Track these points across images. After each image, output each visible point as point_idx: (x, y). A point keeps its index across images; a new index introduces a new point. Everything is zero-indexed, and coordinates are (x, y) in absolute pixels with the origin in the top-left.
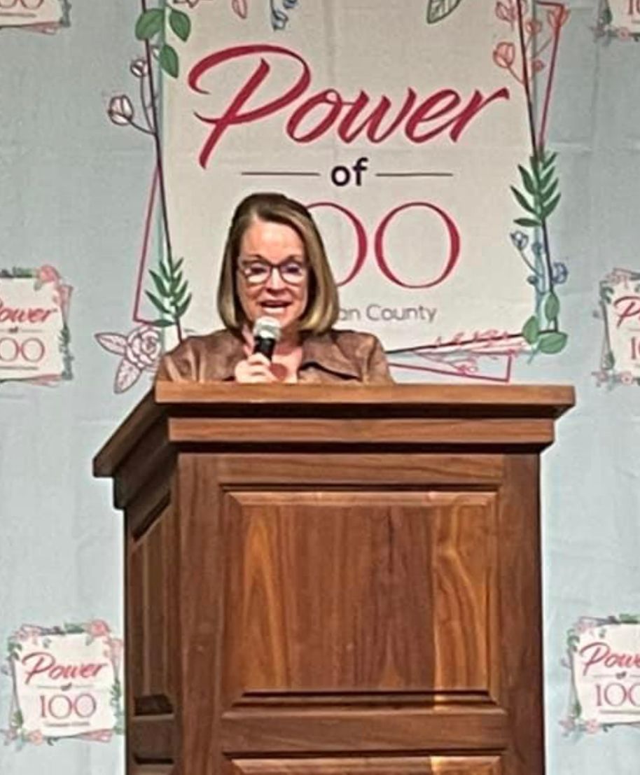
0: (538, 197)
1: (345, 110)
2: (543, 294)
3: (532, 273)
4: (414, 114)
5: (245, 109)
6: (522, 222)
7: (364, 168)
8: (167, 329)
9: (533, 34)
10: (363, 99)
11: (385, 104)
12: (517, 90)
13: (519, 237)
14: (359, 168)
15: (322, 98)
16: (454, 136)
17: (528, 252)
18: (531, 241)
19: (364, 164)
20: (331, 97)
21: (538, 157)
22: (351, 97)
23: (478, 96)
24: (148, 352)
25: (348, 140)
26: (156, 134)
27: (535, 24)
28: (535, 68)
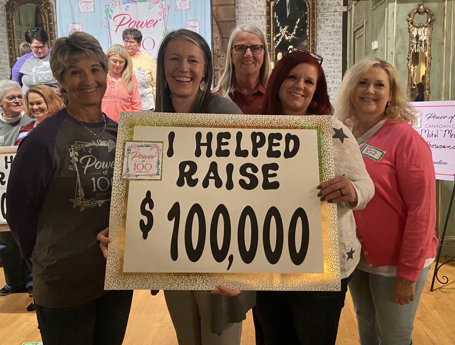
1: (137, 23)
4: (147, 23)
5: (122, 24)
9: (165, 10)
10: (140, 22)
11: (143, 22)
12: (162, 19)
15: (133, 22)
16: (154, 27)
20: (135, 21)
21: (166, 30)
22: (138, 22)
23: (157, 21)
26: (109, 28)
27: (165, 9)
28: (165, 16)
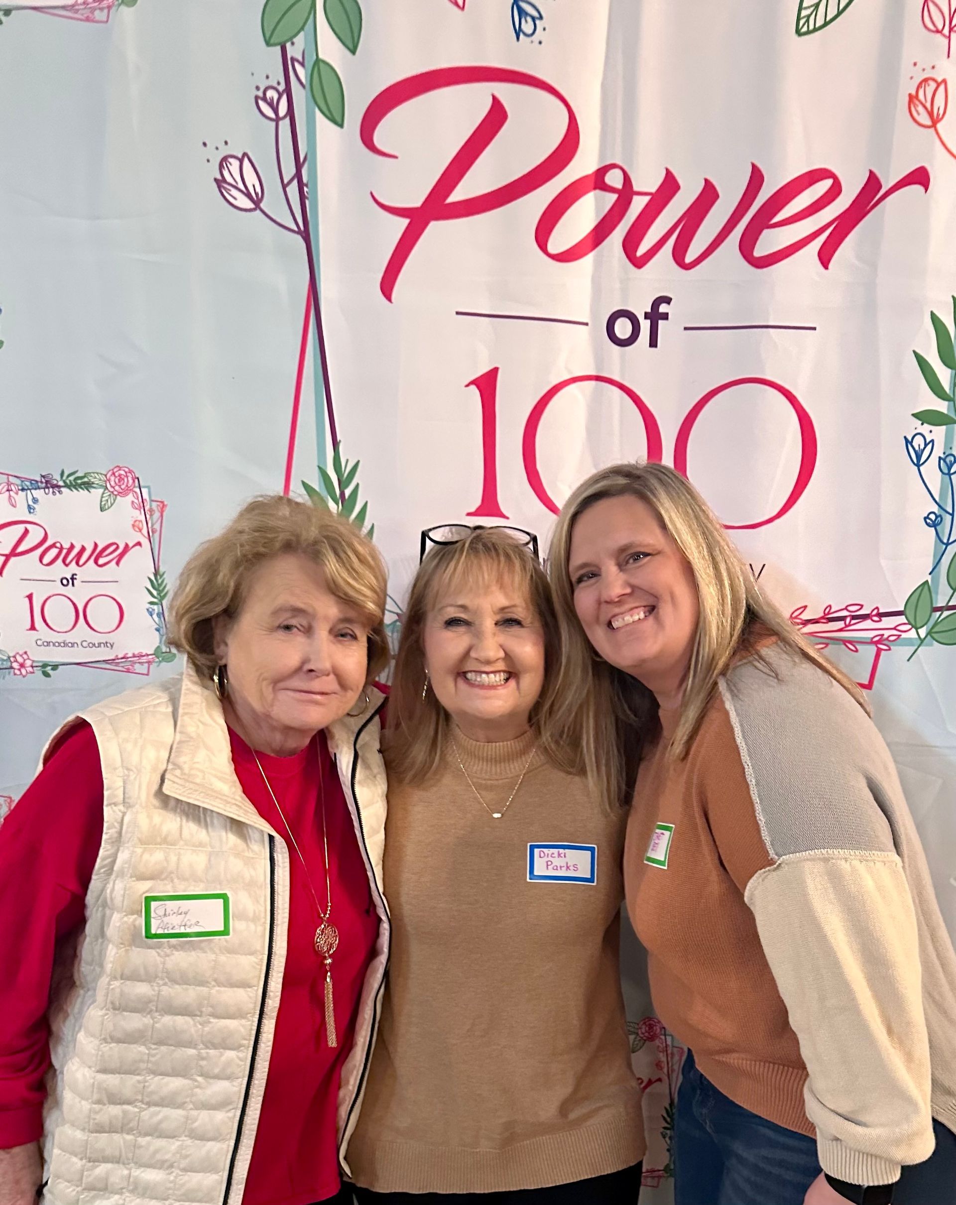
2: (947, 544)
3: (935, 509)
7: (665, 316)
10: (669, 187)
11: (708, 196)
13: (918, 442)
14: (655, 316)
15: (598, 180)
16: (825, 258)
17: (931, 469)
18: (938, 451)
19: (663, 308)
20: (614, 178)
25: (639, 263)
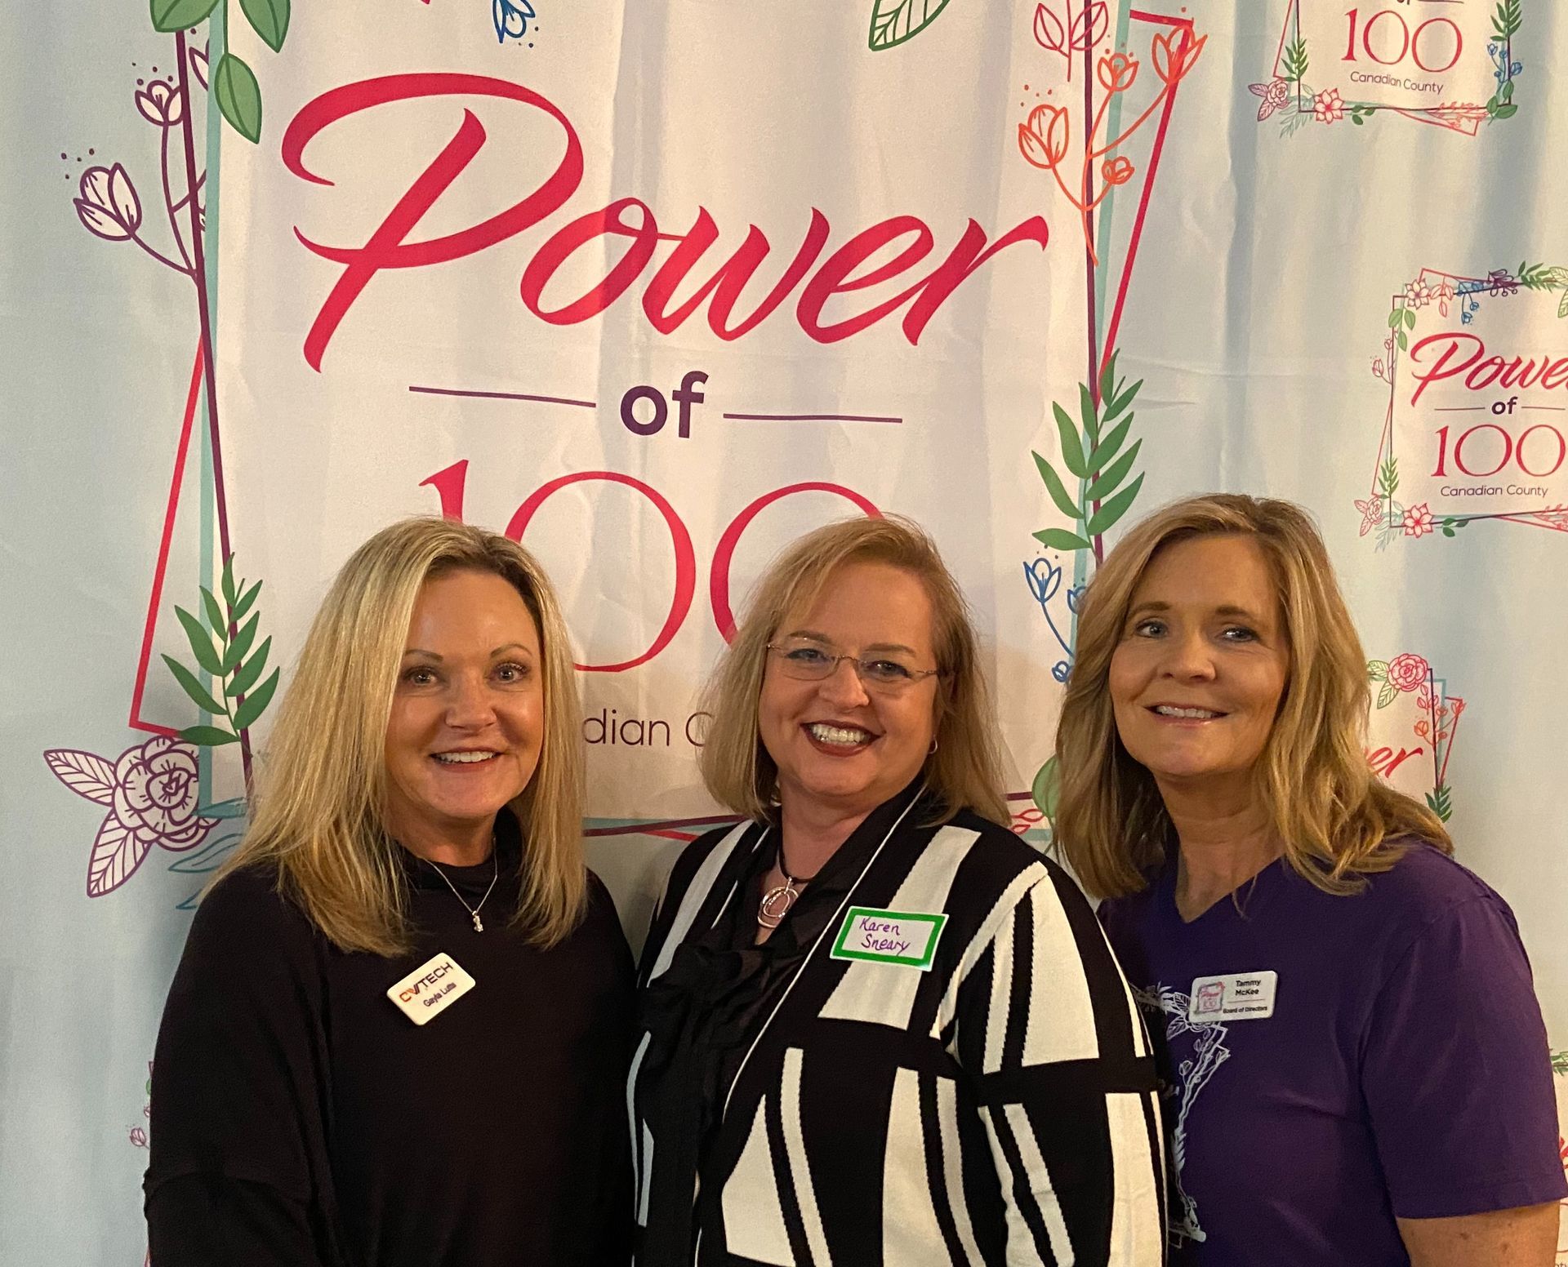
0: (1090, 482)
1: (664, 251)
3: (1063, 656)
4: (822, 273)
5: (417, 235)
6: (1051, 537)
7: (699, 398)
8: (218, 750)
9: (1115, 89)
10: (705, 231)
11: (756, 247)
12: (1066, 224)
13: (1042, 570)
14: (687, 397)
16: (913, 328)
17: (1059, 606)
18: (1068, 583)
19: (697, 387)
20: (632, 217)
21: (1097, 390)
23: (974, 235)
24: (166, 804)
25: (666, 326)
26: (199, 275)
27: (1121, 65)
28: (1112, 178)
